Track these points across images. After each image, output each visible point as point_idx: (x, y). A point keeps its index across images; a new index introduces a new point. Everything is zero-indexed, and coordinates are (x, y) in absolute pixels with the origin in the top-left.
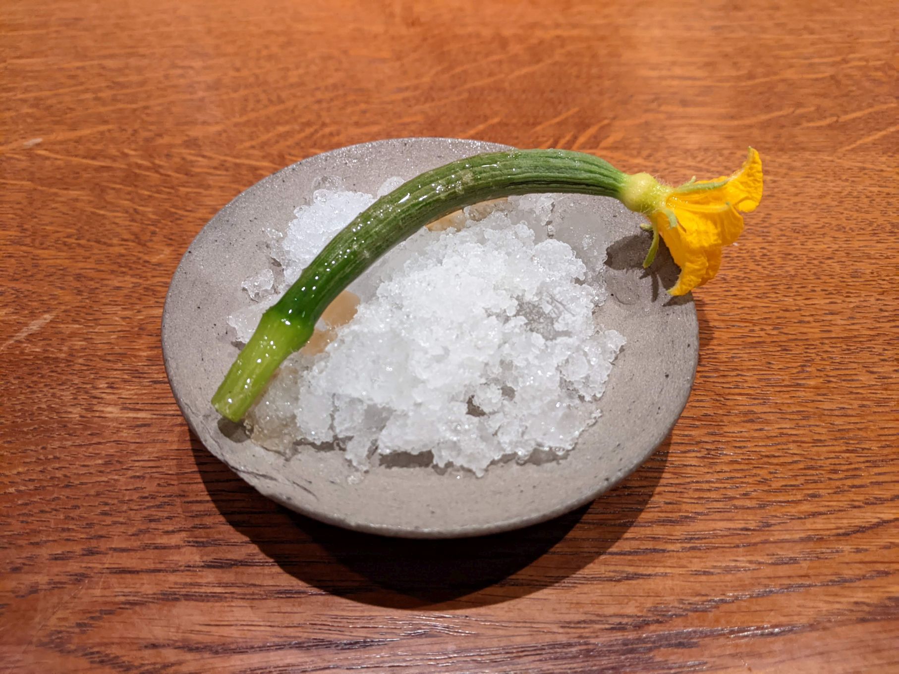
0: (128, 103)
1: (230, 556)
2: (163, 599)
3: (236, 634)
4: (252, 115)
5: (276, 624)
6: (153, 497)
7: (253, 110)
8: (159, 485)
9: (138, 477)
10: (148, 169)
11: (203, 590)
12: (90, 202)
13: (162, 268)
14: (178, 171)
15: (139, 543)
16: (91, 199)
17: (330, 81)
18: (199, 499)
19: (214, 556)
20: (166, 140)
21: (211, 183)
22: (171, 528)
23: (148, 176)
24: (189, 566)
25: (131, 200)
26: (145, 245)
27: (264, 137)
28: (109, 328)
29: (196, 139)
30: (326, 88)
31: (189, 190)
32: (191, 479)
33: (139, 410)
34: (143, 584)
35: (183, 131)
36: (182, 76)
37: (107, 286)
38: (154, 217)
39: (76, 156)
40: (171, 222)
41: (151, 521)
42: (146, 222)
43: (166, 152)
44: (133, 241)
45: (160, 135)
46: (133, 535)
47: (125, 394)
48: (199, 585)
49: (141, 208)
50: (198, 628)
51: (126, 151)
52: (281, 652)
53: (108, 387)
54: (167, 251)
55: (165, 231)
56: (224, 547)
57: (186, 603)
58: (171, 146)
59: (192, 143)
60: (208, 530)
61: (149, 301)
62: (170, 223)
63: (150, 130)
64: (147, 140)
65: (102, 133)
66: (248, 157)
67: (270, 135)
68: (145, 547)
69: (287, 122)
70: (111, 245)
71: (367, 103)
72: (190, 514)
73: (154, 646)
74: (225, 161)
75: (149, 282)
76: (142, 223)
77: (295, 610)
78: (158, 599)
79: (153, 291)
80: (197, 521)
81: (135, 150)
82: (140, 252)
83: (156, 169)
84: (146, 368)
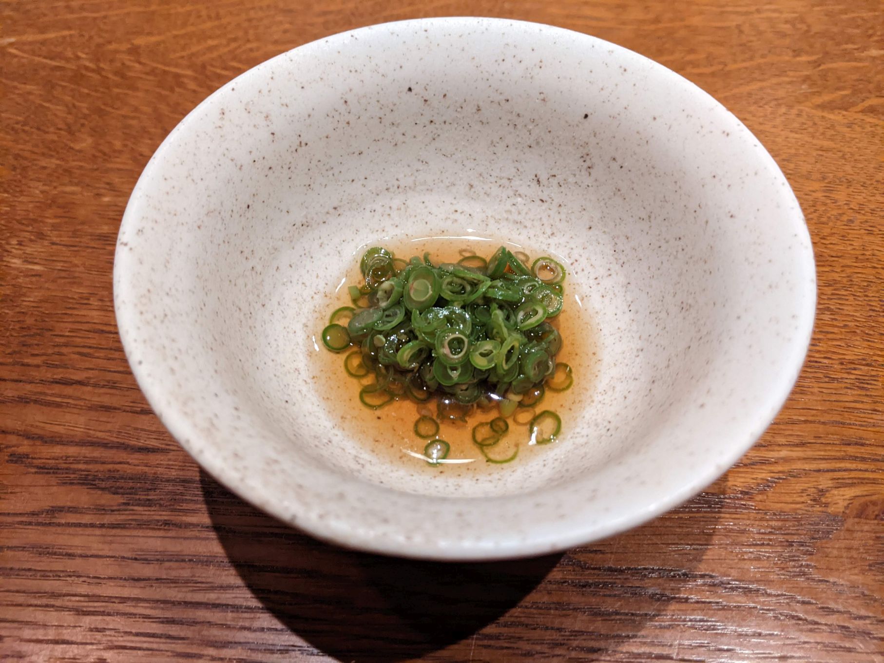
4: (190, 29)
5: (93, 428)
6: (29, 328)
7: (192, 24)
8: (36, 320)
9: (23, 313)
10: (93, 71)
11: (49, 398)
12: (41, 95)
13: (81, 154)
14: (116, 73)
15: (11, 360)
16: (42, 93)
18: (61, 334)
19: (61, 376)
20: (113, 46)
21: (139, 85)
22: (36, 352)
23: (90, 77)
24: (42, 381)
25: (73, 97)
26: (73, 134)
27: (194, 49)
28: (30, 199)
29: (138, 47)
31: (120, 91)
32: (61, 318)
33: (36, 263)
35: (129, 39)
37: (36, 165)
38: (86, 112)
39: (39, 56)
40: (99, 117)
41: (24, 345)
42: (79, 116)
43: (110, 57)
44: (65, 131)
45: (110, 42)
46: (9, 354)
47: (29, 250)
48: (45, 394)
49: (78, 103)
50: (38, 424)
51: (80, 54)
52: (90, 448)
53: (17, 244)
54: (90, 140)
55: (92, 124)
56: (70, 370)
58: (117, 51)
59: (134, 51)
60: (63, 357)
61: (66, 180)
62: (97, 118)
63: (103, 38)
64: (99, 46)
65: (64, 37)
66: (177, 66)
67: (200, 47)
68: (14, 364)
69: (218, 37)
70: (47, 133)
71: (291, 23)
72: (53, 344)
74: (156, 68)
75: (69, 165)
77: (109, 420)
78: (15, 400)
79: (70, 172)
80: (56, 349)
81: (87, 54)
82: (68, 140)
83: (98, 71)
84: (49, 232)
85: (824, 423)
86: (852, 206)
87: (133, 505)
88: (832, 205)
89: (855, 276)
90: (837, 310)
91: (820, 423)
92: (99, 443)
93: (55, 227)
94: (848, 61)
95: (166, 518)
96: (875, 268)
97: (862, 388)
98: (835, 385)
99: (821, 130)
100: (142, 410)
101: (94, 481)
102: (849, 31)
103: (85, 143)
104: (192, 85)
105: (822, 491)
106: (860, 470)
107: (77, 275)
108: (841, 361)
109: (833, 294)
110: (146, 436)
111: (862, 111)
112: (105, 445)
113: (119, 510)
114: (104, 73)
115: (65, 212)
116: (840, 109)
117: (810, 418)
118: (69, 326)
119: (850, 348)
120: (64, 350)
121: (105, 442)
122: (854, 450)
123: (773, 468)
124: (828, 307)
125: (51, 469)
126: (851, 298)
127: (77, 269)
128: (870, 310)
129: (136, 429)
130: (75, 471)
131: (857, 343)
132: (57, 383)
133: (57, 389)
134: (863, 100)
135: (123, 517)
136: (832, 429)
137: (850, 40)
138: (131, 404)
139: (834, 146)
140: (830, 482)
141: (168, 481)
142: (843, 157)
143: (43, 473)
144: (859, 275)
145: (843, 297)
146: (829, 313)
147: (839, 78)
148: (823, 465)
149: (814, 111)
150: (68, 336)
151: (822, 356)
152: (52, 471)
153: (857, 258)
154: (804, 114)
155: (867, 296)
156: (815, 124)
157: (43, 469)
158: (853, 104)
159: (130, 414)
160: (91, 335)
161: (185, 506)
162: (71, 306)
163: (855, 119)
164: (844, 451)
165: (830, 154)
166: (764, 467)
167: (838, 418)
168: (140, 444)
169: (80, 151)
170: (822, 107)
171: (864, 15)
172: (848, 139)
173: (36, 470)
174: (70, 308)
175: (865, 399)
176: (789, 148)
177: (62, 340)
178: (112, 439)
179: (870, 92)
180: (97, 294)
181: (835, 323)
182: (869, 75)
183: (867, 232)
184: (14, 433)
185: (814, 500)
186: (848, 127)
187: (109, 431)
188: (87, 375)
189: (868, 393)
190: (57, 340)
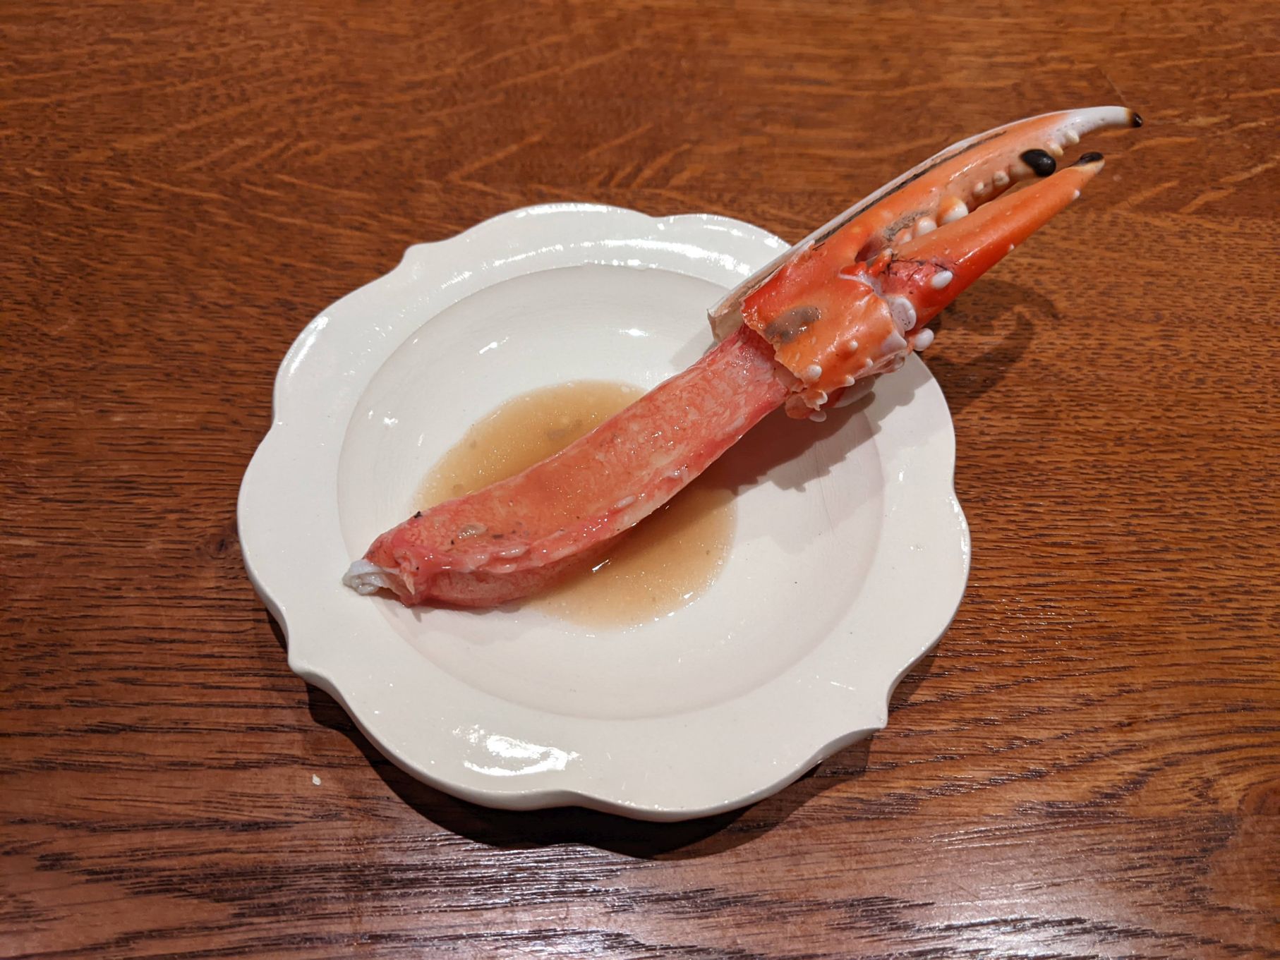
0: (35, 95)
1: (118, 720)
2: (37, 768)
3: (118, 810)
4: (205, 119)
5: (165, 800)
6: (33, 646)
7: (205, 112)
8: (40, 631)
9: (17, 620)
11: (85, 758)
13: (62, 345)
14: (96, 202)
15: (12, 701)
17: (317, 70)
18: (86, 650)
19: (99, 719)
20: (84, 155)
21: (137, 221)
22: (51, 684)
23: (55, 209)
24: (69, 730)
25: (31, 245)
26: (43, 311)
27: (216, 155)
29: (125, 155)
30: (310, 80)
31: (107, 231)
32: (80, 625)
33: (22, 535)
34: (15, 749)
35: (108, 142)
36: (113, 55)
38: (59, 270)
40: (81, 278)
41: (28, 674)
42: (47, 278)
43: (82, 174)
44: (30, 305)
45: (76, 148)
46: (6, 691)
47: (6, 514)
48: (80, 753)
49: (43, 257)
50: (75, 802)
51: (28, 170)
52: (167, 832)
54: (72, 320)
55: (71, 291)
56: (112, 709)
57: (63, 772)
58: (89, 164)
59: (118, 161)
60: (93, 688)
61: (46, 389)
62: (79, 280)
63: (63, 140)
64: (58, 154)
66: (191, 184)
67: (225, 150)
68: (20, 706)
69: (250, 132)
71: (362, 104)
72: (75, 668)
73: (23, 821)
74: (160, 189)
75: (46, 364)
76: (43, 279)
77: (188, 784)
78: (31, 767)
79: (50, 375)
80: (83, 677)
81: (41, 170)
82: (37, 320)
83: (66, 199)
84: (34, 481)
85: (1200, 683)
86: (1199, 358)
87: (250, 916)
88: (1173, 359)
89: (1216, 462)
90: (1197, 516)
91: (1192, 683)
92: (178, 823)
93: (42, 471)
94: (1169, 136)
95: (305, 930)
96: (1239, 448)
97: (1243, 628)
98: (1207, 626)
99: (1146, 244)
100: (237, 763)
101: (183, 884)
102: (1165, 87)
103: (67, 325)
104: (223, 217)
105: (1208, 781)
106: (1253, 746)
107: (93, 549)
108: (1210, 591)
109: (1190, 493)
110: (251, 804)
111: (1197, 212)
112: (190, 825)
113: (231, 926)
114: (76, 204)
115: (54, 445)
116: (1167, 210)
117: (1182, 679)
118: (96, 635)
119: (1222, 571)
120: (95, 676)
121: (190, 819)
122: (1243, 719)
123: (1142, 756)
124: (1185, 513)
125: (111, 872)
126: (1214, 496)
127: (92, 540)
128: (1241, 512)
129: (234, 794)
130: (150, 871)
131: (1229, 562)
132: (93, 731)
133: (96, 741)
134: (1196, 196)
135: (239, 937)
136: (1210, 691)
137: (1168, 103)
138: (219, 756)
139: (1166, 268)
140: (1217, 767)
141: (297, 872)
142: (1179, 284)
143: (97, 881)
144: (1221, 461)
145: (1203, 496)
146: (1187, 521)
147: (1161, 163)
148: (1206, 745)
149: (1132, 215)
150: (97, 653)
151: (1186, 585)
152: (111, 876)
153: (1214, 436)
154: (1121, 220)
155: (1233, 492)
156: (1137, 235)
157: (96, 875)
158: (1185, 203)
159: (219, 771)
160: (134, 648)
161: (331, 908)
162: (93, 603)
163: (1189, 225)
164: (1230, 721)
165: (1162, 281)
166: (1131, 756)
167: (1217, 675)
168: (246, 818)
169: (60, 339)
170: (1142, 208)
171: (1182, 63)
172: (1183, 257)
173: (88, 877)
174: (92, 606)
175: (1249, 643)
176: (1107, 274)
177: (90, 660)
178: (197, 814)
179: (1204, 183)
180: (131, 580)
181: (1198, 535)
182: (1199, 156)
183: (1222, 396)
184: (40, 821)
185: (1200, 796)
186: (1182, 238)
187: (191, 802)
188: (141, 715)
189: (1251, 634)
190: (80, 661)
